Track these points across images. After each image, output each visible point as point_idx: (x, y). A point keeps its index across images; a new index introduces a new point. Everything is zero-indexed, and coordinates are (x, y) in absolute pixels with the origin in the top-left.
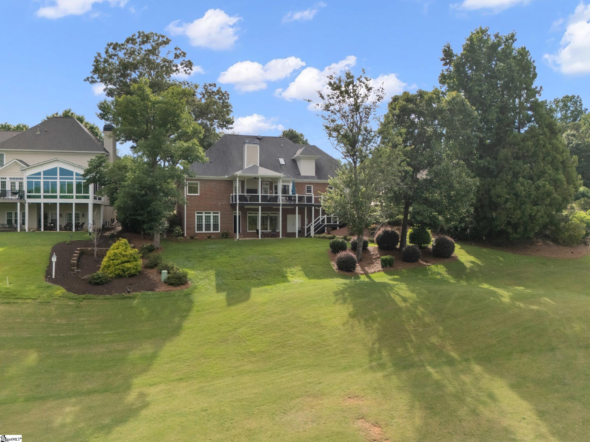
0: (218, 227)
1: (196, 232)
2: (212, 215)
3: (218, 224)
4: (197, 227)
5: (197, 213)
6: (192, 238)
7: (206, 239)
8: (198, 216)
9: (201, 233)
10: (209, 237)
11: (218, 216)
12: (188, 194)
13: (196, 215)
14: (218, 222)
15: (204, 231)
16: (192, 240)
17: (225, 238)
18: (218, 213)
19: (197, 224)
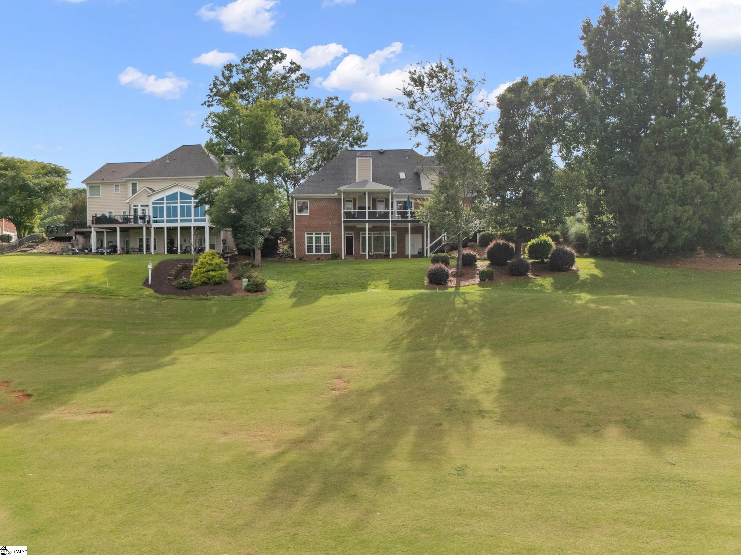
0: (329, 249)
1: (306, 254)
2: (322, 236)
3: (329, 246)
4: (308, 249)
5: (307, 234)
6: (301, 259)
7: (314, 260)
8: (308, 237)
9: (312, 255)
10: (318, 259)
11: (329, 237)
12: (297, 214)
13: (306, 235)
14: (329, 243)
15: (314, 253)
16: (301, 261)
17: (334, 259)
18: (329, 234)
19: (308, 246)
